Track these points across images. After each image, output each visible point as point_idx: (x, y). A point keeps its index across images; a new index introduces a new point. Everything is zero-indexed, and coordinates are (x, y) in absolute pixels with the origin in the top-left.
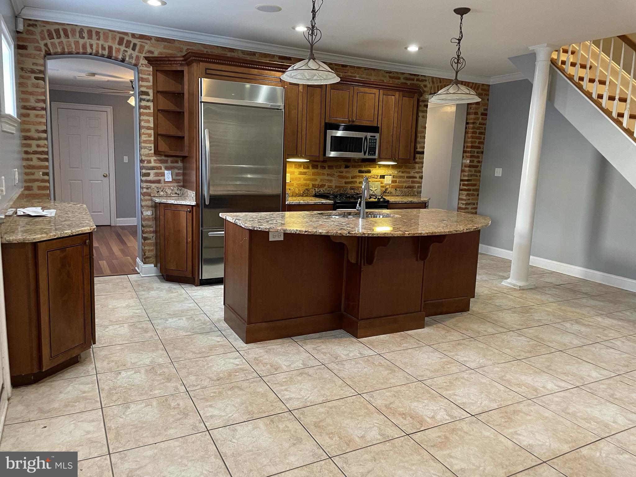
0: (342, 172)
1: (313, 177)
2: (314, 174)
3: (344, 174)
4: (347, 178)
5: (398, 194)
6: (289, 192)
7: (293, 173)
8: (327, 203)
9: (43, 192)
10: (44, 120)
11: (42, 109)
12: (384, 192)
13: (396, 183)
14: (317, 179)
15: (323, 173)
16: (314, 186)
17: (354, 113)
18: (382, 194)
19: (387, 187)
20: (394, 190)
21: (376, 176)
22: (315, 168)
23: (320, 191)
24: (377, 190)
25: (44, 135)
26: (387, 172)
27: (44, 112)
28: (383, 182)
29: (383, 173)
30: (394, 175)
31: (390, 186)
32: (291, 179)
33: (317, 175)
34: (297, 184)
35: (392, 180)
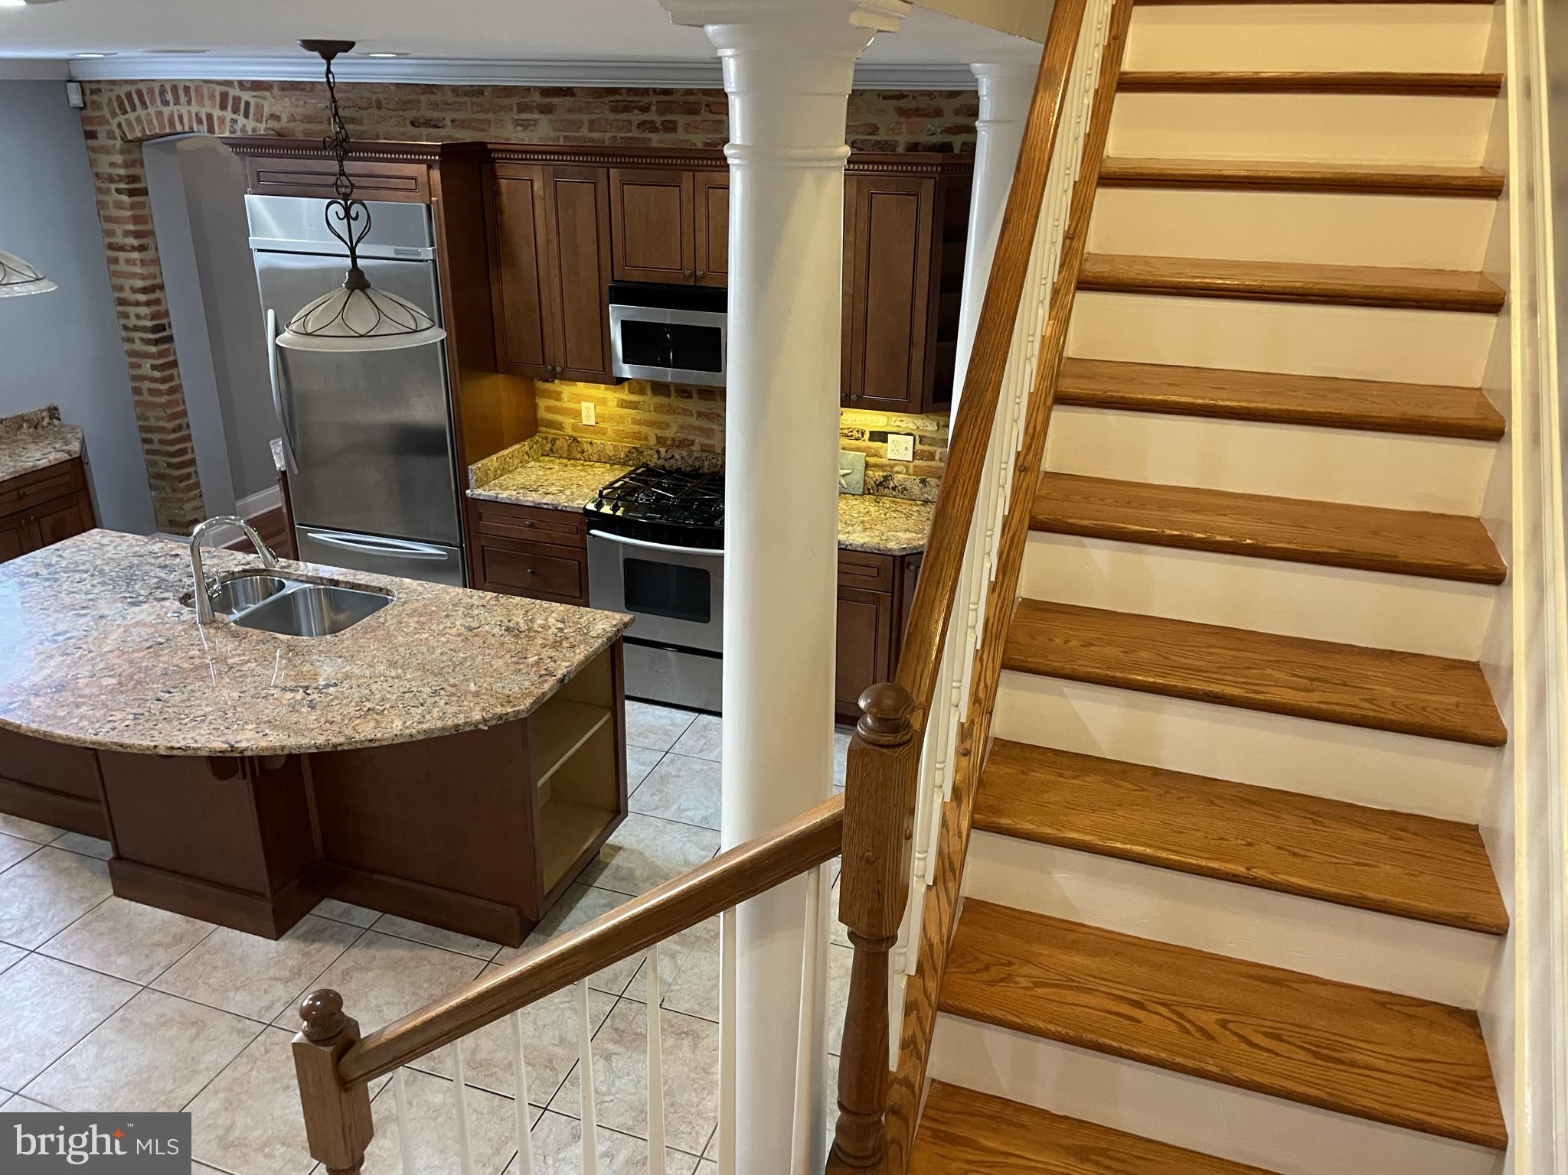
1: (657, 417)
2: (658, 409)
5: (930, 498)
6: (590, 450)
7: (602, 402)
8: (569, 509)
9: (156, 399)
10: (138, 270)
11: (134, 249)
12: (881, 484)
13: (933, 459)
14: (668, 424)
15: (686, 410)
16: (660, 440)
17: (702, 251)
18: (869, 489)
19: (896, 469)
20: (918, 481)
21: (855, 432)
22: (661, 394)
23: (673, 457)
24: (848, 477)
25: (142, 298)
26: (898, 423)
27: (136, 255)
28: (882, 452)
29: (880, 424)
30: (925, 437)
31: (907, 468)
32: (597, 416)
33: (668, 413)
34: (615, 431)
35: (916, 448)
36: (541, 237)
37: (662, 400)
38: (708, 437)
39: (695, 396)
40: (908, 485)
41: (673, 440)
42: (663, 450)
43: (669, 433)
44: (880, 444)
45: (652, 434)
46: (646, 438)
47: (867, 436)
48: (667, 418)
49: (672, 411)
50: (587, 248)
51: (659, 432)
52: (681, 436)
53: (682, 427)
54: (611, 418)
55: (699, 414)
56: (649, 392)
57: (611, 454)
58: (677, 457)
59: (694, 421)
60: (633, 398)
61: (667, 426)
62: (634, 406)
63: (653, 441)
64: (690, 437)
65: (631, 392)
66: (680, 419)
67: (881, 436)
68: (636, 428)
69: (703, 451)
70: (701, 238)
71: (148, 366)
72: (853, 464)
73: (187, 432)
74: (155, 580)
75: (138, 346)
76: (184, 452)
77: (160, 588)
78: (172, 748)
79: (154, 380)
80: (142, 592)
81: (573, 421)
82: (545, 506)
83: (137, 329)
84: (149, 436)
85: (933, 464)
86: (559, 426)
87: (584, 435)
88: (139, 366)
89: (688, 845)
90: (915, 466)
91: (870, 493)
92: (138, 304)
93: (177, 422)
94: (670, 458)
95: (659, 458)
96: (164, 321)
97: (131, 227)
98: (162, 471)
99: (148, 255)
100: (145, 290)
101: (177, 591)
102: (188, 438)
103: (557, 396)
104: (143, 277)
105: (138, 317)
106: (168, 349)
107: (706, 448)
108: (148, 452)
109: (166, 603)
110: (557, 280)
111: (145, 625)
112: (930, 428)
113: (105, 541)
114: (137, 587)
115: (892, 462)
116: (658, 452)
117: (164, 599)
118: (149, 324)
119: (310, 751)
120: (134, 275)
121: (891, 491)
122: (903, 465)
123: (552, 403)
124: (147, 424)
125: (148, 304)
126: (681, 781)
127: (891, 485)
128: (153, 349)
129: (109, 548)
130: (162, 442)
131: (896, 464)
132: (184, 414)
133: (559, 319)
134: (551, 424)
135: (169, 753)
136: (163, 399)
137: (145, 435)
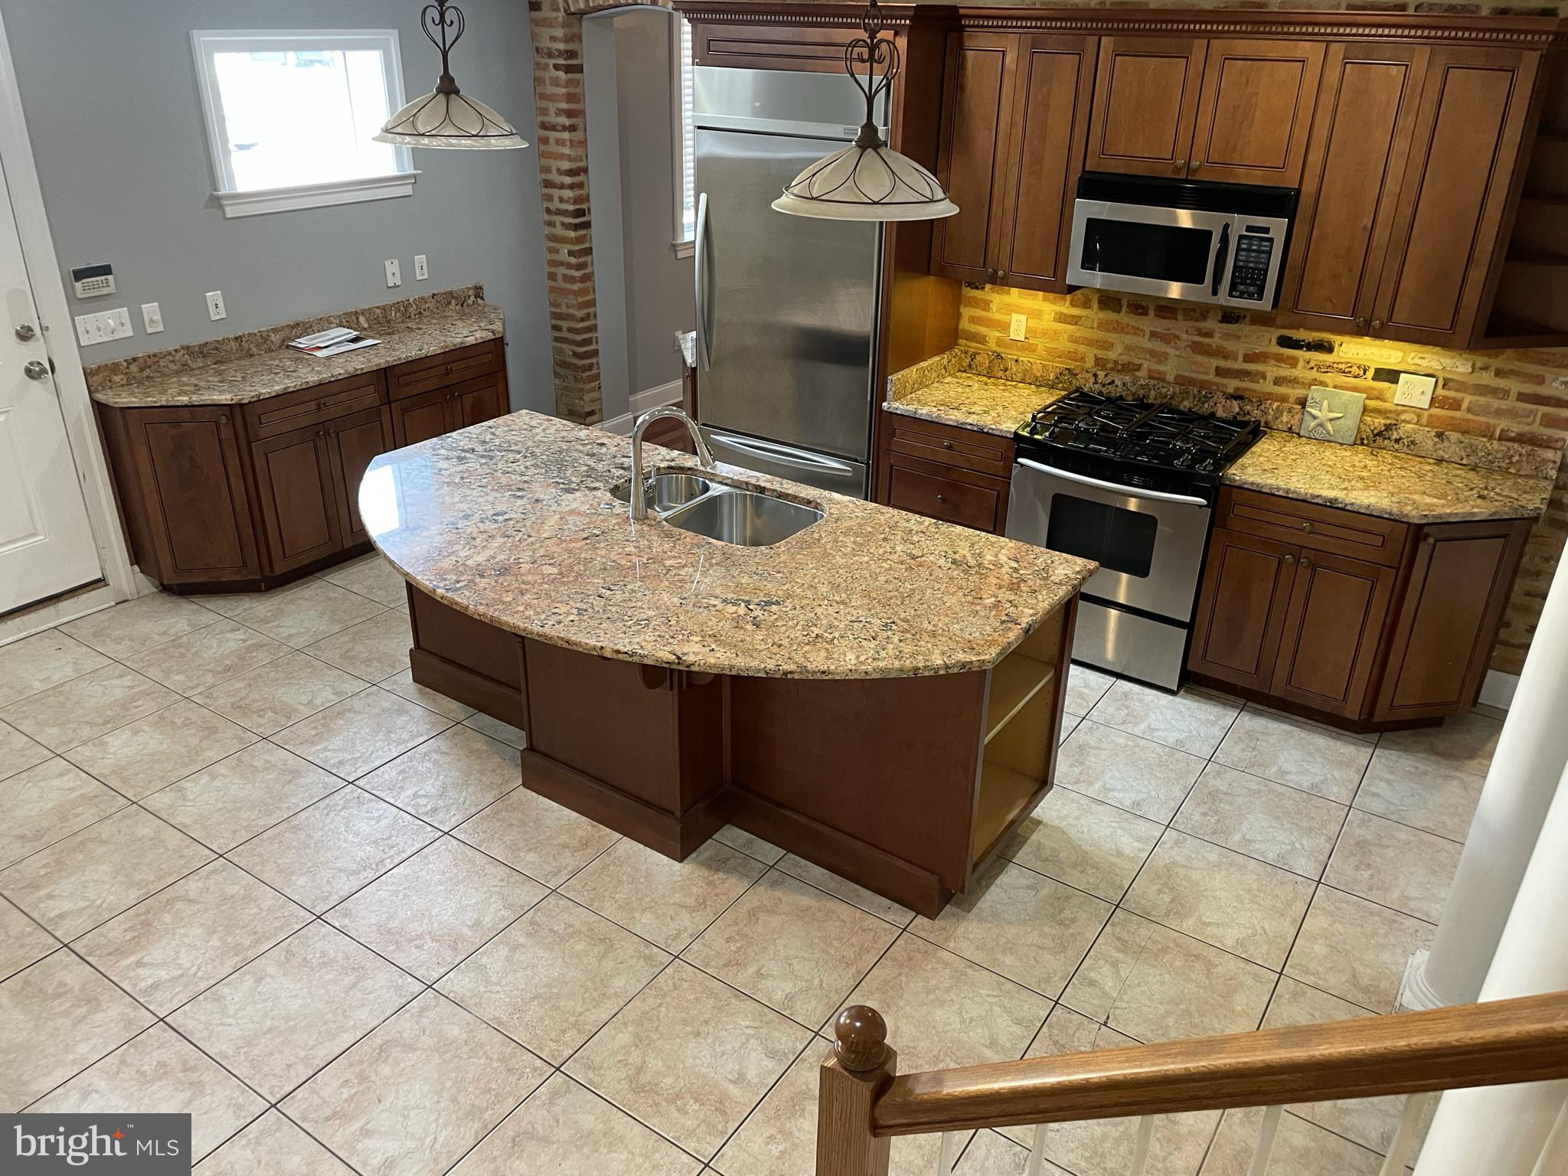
0: (1209, 334)
1: (1102, 335)
2: (1103, 326)
3: (1215, 342)
4: (1226, 356)
5: (1446, 456)
6: (1014, 369)
7: (1037, 314)
8: (996, 433)
9: (568, 286)
10: (566, 151)
11: (564, 128)
12: (1380, 434)
13: (1459, 409)
14: (1112, 344)
15: (1138, 329)
16: (1099, 362)
17: (1202, 138)
18: (1362, 439)
19: (1403, 417)
20: (1433, 434)
21: (1355, 368)
22: (1108, 309)
23: (1113, 382)
24: (1338, 422)
25: (568, 180)
26: (1416, 361)
27: (566, 135)
28: (1388, 395)
29: (1393, 361)
30: (1451, 380)
31: (1419, 416)
32: (1028, 330)
33: (1114, 330)
34: (1047, 349)
35: (1437, 392)
36: (1005, 118)
37: (1109, 315)
38: (1160, 362)
39: (1151, 313)
40: (1418, 438)
41: (1116, 362)
42: (1101, 374)
43: (1112, 355)
44: (1386, 385)
45: (1090, 354)
46: (1082, 359)
47: (1370, 374)
48: (1112, 337)
49: (1120, 329)
50: (1059, 131)
51: (1099, 353)
52: (1125, 358)
53: (1128, 349)
54: (1044, 334)
55: (1153, 334)
56: (1095, 305)
57: (1039, 374)
58: (1118, 382)
59: (1146, 343)
60: (1075, 311)
61: (1110, 346)
62: (1074, 320)
63: (1090, 363)
64: (1137, 361)
65: (1073, 304)
66: (1129, 339)
67: (1391, 376)
68: (1073, 347)
69: (1151, 378)
70: (1204, 122)
71: (566, 251)
72: (1346, 408)
73: (594, 322)
74: (585, 468)
75: (559, 231)
76: (587, 342)
77: (590, 476)
78: (618, 652)
79: (569, 266)
80: (574, 479)
81: (998, 334)
82: (969, 427)
83: (559, 212)
84: (559, 323)
85: (1457, 414)
86: (983, 340)
87: (1007, 351)
88: (557, 251)
89: (1120, 832)
90: (1431, 416)
91: (1362, 444)
92: (562, 186)
93: (585, 311)
94: (1109, 384)
95: (1096, 383)
96: (584, 206)
97: (564, 106)
98: (568, 359)
99: (577, 136)
100: (570, 173)
101: (607, 482)
102: (593, 328)
103: (986, 305)
104: (570, 158)
105: (561, 200)
106: (585, 235)
107: (1155, 375)
108: (556, 339)
109: (598, 493)
110: (1015, 169)
111: (579, 514)
112: (1461, 369)
113: (534, 423)
114: (568, 473)
115: (1400, 408)
116: (1095, 375)
117: (595, 489)
118: (571, 208)
119: (760, 675)
120: (562, 157)
121: (1393, 443)
122: (1414, 412)
123: (978, 313)
124: (558, 310)
125: (572, 187)
126: (1104, 755)
127: (1395, 436)
128: (572, 234)
129: (538, 430)
130: (570, 330)
131: (1404, 412)
132: (592, 303)
133: (1010, 216)
134: (973, 337)
135: (615, 656)
136: (576, 287)
137: (554, 322)
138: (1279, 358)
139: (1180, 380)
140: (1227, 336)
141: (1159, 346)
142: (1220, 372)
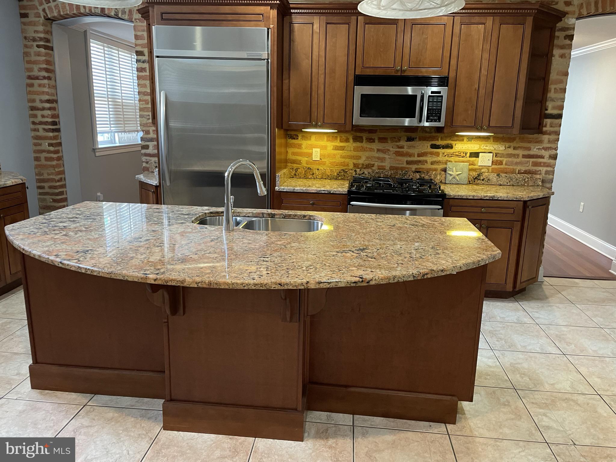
0: (402, 147)
1: (355, 153)
2: (355, 149)
3: (405, 150)
4: (410, 155)
5: (502, 183)
6: (317, 173)
7: (324, 148)
9: (49, 163)
10: (46, 90)
11: (45, 78)
12: (476, 178)
13: (502, 164)
15: (371, 148)
16: (355, 165)
17: (406, 57)
18: (470, 181)
19: (482, 171)
20: (496, 175)
21: (462, 153)
22: (358, 141)
23: (364, 173)
24: (460, 176)
25: (47, 105)
26: (485, 147)
27: (46, 81)
28: (476, 162)
29: (476, 149)
30: (498, 153)
31: (488, 169)
32: (321, 155)
33: (361, 151)
34: (331, 163)
35: (493, 159)
37: (358, 144)
38: (382, 162)
39: (376, 141)
40: (491, 177)
41: (363, 165)
42: (358, 170)
43: (361, 161)
44: (474, 158)
45: (351, 162)
46: (348, 165)
47: (468, 155)
48: (360, 154)
49: (363, 149)
51: (355, 161)
52: (367, 162)
53: (368, 158)
54: (329, 156)
55: (378, 150)
56: (351, 141)
57: (329, 174)
58: (366, 172)
59: (375, 154)
60: (342, 144)
61: (359, 158)
62: (342, 148)
63: (351, 166)
64: (372, 163)
65: (341, 141)
66: (367, 154)
67: (476, 155)
68: (343, 160)
69: (379, 169)
70: (406, 50)
71: (47, 144)
72: (462, 169)
73: (64, 183)
75: (41, 133)
76: (62, 193)
79: (49, 152)
81: (307, 159)
83: (41, 123)
84: (42, 184)
85: (502, 166)
86: (299, 162)
87: (313, 166)
88: (40, 145)
90: (493, 168)
91: (470, 183)
92: (43, 109)
93: (59, 176)
94: (362, 174)
95: (356, 174)
96: (57, 120)
97: (44, 66)
98: (49, 204)
99: (52, 82)
100: (48, 101)
102: (64, 186)
103: (299, 146)
104: (47, 94)
105: (43, 116)
106: (57, 136)
107: (381, 168)
108: (40, 194)
112: (501, 149)
115: (481, 167)
116: (355, 171)
118: (50, 120)
120: (43, 93)
121: (481, 181)
122: (486, 168)
123: (296, 150)
124: (42, 177)
125: (50, 109)
127: (482, 178)
128: (51, 134)
130: (50, 187)
131: (483, 168)
132: (63, 172)
134: (294, 162)
136: (54, 163)
137: (39, 184)
138: (432, 153)
139: (391, 168)
140: (409, 147)
141: (381, 155)
142: (408, 163)
